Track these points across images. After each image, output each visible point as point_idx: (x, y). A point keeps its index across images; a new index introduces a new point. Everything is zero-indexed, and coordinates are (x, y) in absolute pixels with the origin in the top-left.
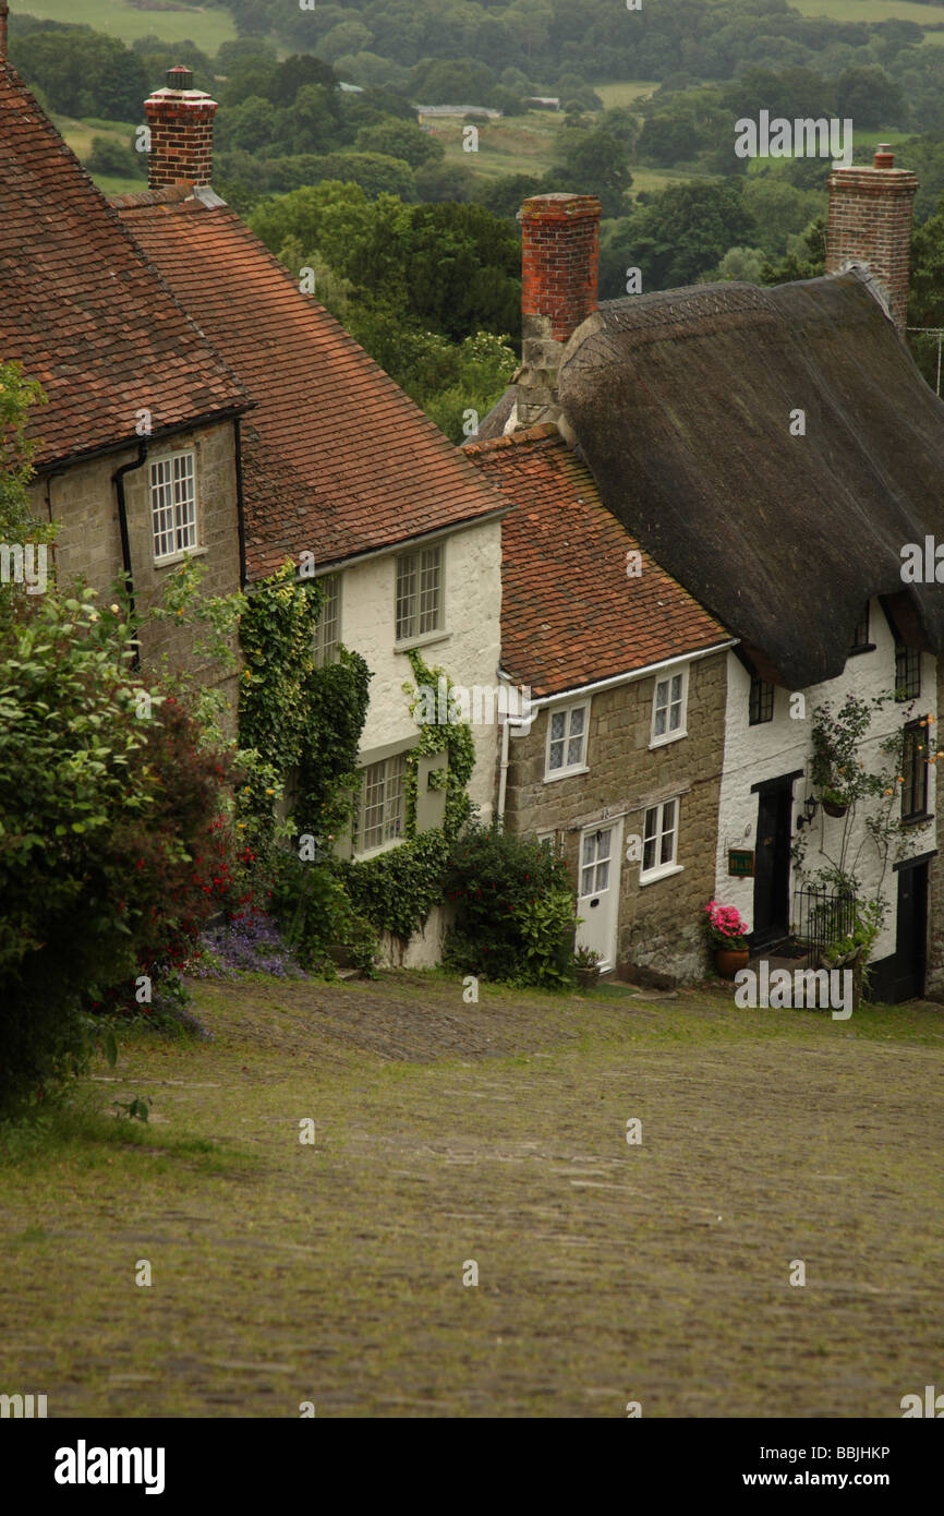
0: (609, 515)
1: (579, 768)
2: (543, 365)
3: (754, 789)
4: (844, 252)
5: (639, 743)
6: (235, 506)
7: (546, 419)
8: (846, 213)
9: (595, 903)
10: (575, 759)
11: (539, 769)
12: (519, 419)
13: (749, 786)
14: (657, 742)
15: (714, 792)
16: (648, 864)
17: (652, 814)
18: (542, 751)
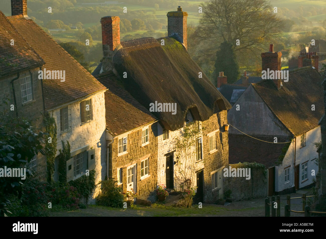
0: (127, 92)
1: (126, 153)
2: (108, 56)
3: (165, 155)
4: (172, 31)
5: (139, 146)
6: (41, 89)
7: (110, 69)
8: (172, 22)
9: (131, 185)
10: (125, 150)
11: (117, 153)
12: (103, 70)
13: (163, 155)
14: (143, 145)
15: (156, 157)
16: (142, 175)
17: (142, 163)
18: (117, 149)
